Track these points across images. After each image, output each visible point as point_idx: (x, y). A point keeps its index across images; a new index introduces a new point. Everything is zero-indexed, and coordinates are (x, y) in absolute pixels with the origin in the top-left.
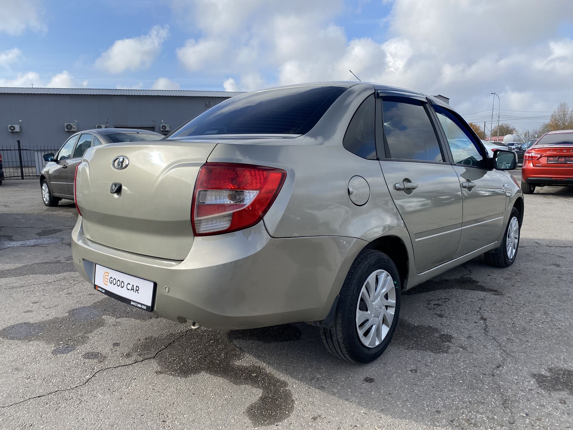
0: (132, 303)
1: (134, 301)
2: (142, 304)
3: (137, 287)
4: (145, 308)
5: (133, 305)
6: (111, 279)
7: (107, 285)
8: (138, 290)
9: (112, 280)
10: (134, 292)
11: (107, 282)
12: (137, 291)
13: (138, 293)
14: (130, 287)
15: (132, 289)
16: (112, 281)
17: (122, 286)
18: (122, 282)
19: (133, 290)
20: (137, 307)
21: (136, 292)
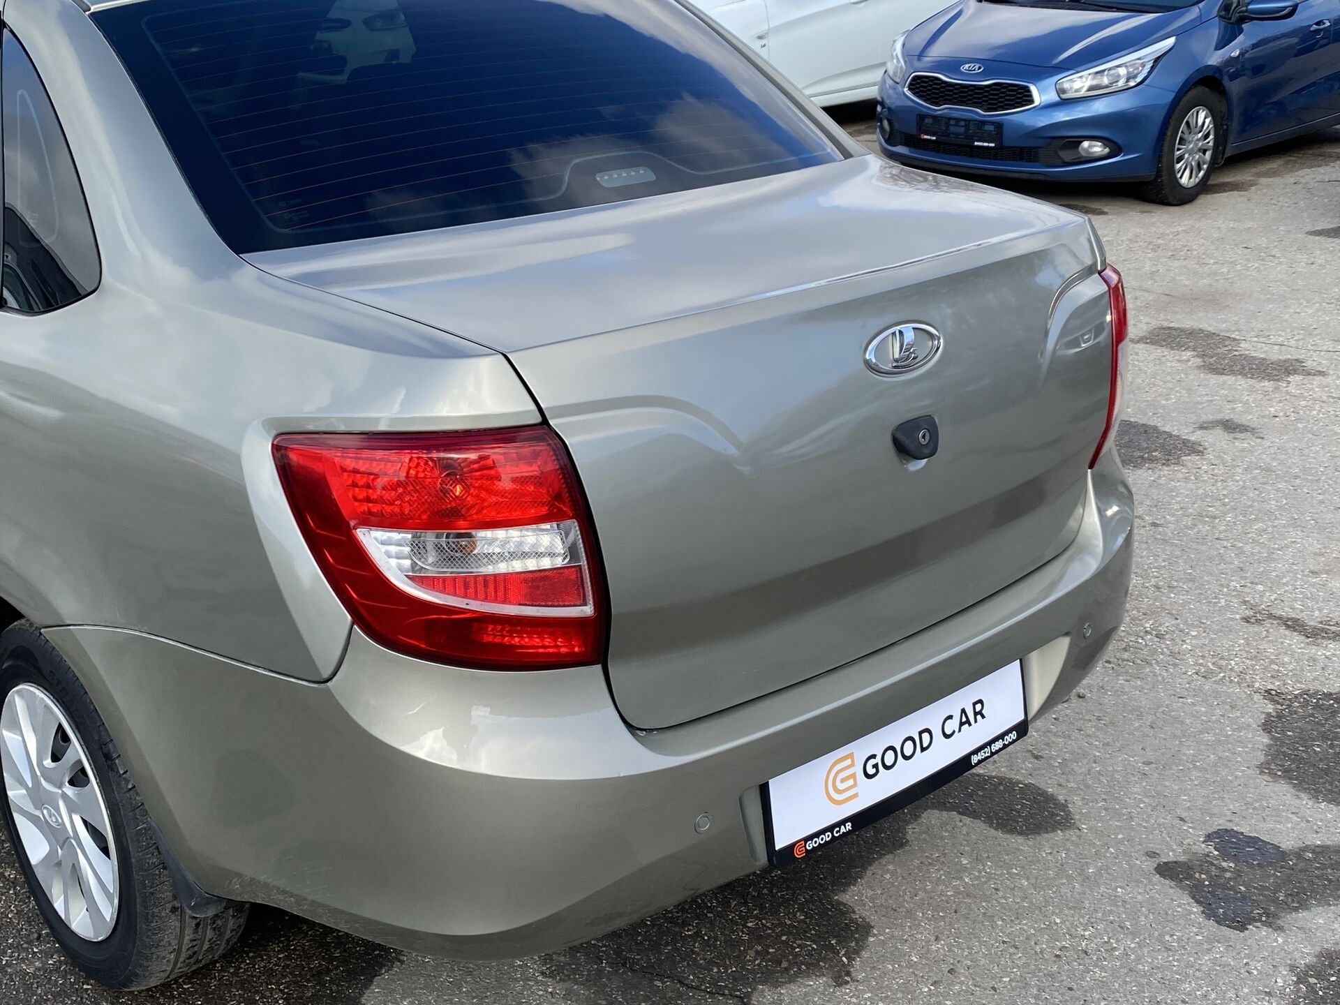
0: (975, 759)
1: (976, 752)
2: (1002, 736)
3: (975, 704)
4: (1013, 736)
5: (980, 762)
6: (872, 762)
7: (856, 795)
8: (980, 713)
9: (878, 760)
10: (970, 725)
11: (855, 785)
12: (979, 717)
13: (983, 717)
14: (951, 726)
15: (962, 724)
16: (876, 766)
17: (925, 746)
18: (920, 733)
19: (968, 722)
20: (993, 754)
21: (976, 721)
